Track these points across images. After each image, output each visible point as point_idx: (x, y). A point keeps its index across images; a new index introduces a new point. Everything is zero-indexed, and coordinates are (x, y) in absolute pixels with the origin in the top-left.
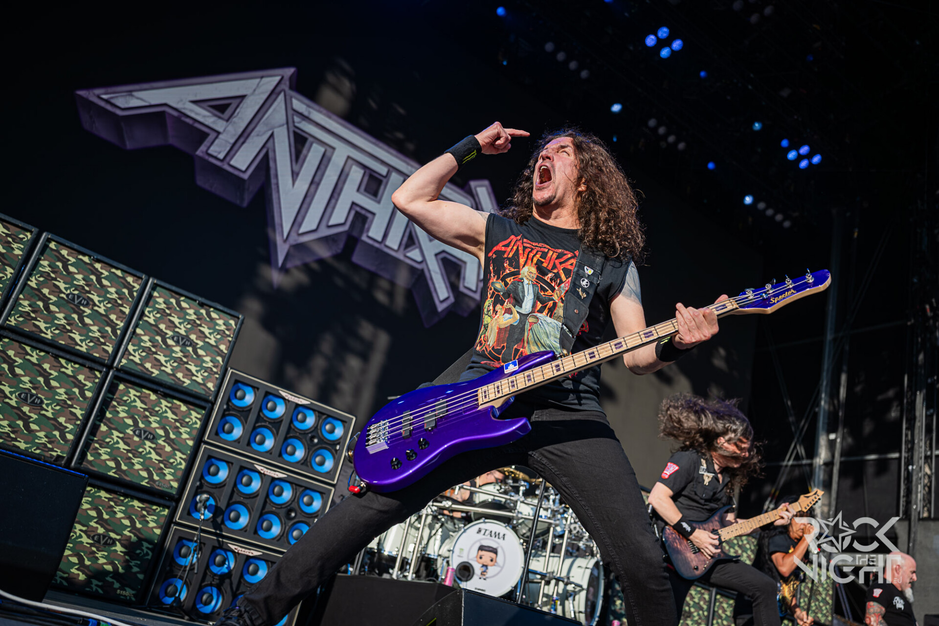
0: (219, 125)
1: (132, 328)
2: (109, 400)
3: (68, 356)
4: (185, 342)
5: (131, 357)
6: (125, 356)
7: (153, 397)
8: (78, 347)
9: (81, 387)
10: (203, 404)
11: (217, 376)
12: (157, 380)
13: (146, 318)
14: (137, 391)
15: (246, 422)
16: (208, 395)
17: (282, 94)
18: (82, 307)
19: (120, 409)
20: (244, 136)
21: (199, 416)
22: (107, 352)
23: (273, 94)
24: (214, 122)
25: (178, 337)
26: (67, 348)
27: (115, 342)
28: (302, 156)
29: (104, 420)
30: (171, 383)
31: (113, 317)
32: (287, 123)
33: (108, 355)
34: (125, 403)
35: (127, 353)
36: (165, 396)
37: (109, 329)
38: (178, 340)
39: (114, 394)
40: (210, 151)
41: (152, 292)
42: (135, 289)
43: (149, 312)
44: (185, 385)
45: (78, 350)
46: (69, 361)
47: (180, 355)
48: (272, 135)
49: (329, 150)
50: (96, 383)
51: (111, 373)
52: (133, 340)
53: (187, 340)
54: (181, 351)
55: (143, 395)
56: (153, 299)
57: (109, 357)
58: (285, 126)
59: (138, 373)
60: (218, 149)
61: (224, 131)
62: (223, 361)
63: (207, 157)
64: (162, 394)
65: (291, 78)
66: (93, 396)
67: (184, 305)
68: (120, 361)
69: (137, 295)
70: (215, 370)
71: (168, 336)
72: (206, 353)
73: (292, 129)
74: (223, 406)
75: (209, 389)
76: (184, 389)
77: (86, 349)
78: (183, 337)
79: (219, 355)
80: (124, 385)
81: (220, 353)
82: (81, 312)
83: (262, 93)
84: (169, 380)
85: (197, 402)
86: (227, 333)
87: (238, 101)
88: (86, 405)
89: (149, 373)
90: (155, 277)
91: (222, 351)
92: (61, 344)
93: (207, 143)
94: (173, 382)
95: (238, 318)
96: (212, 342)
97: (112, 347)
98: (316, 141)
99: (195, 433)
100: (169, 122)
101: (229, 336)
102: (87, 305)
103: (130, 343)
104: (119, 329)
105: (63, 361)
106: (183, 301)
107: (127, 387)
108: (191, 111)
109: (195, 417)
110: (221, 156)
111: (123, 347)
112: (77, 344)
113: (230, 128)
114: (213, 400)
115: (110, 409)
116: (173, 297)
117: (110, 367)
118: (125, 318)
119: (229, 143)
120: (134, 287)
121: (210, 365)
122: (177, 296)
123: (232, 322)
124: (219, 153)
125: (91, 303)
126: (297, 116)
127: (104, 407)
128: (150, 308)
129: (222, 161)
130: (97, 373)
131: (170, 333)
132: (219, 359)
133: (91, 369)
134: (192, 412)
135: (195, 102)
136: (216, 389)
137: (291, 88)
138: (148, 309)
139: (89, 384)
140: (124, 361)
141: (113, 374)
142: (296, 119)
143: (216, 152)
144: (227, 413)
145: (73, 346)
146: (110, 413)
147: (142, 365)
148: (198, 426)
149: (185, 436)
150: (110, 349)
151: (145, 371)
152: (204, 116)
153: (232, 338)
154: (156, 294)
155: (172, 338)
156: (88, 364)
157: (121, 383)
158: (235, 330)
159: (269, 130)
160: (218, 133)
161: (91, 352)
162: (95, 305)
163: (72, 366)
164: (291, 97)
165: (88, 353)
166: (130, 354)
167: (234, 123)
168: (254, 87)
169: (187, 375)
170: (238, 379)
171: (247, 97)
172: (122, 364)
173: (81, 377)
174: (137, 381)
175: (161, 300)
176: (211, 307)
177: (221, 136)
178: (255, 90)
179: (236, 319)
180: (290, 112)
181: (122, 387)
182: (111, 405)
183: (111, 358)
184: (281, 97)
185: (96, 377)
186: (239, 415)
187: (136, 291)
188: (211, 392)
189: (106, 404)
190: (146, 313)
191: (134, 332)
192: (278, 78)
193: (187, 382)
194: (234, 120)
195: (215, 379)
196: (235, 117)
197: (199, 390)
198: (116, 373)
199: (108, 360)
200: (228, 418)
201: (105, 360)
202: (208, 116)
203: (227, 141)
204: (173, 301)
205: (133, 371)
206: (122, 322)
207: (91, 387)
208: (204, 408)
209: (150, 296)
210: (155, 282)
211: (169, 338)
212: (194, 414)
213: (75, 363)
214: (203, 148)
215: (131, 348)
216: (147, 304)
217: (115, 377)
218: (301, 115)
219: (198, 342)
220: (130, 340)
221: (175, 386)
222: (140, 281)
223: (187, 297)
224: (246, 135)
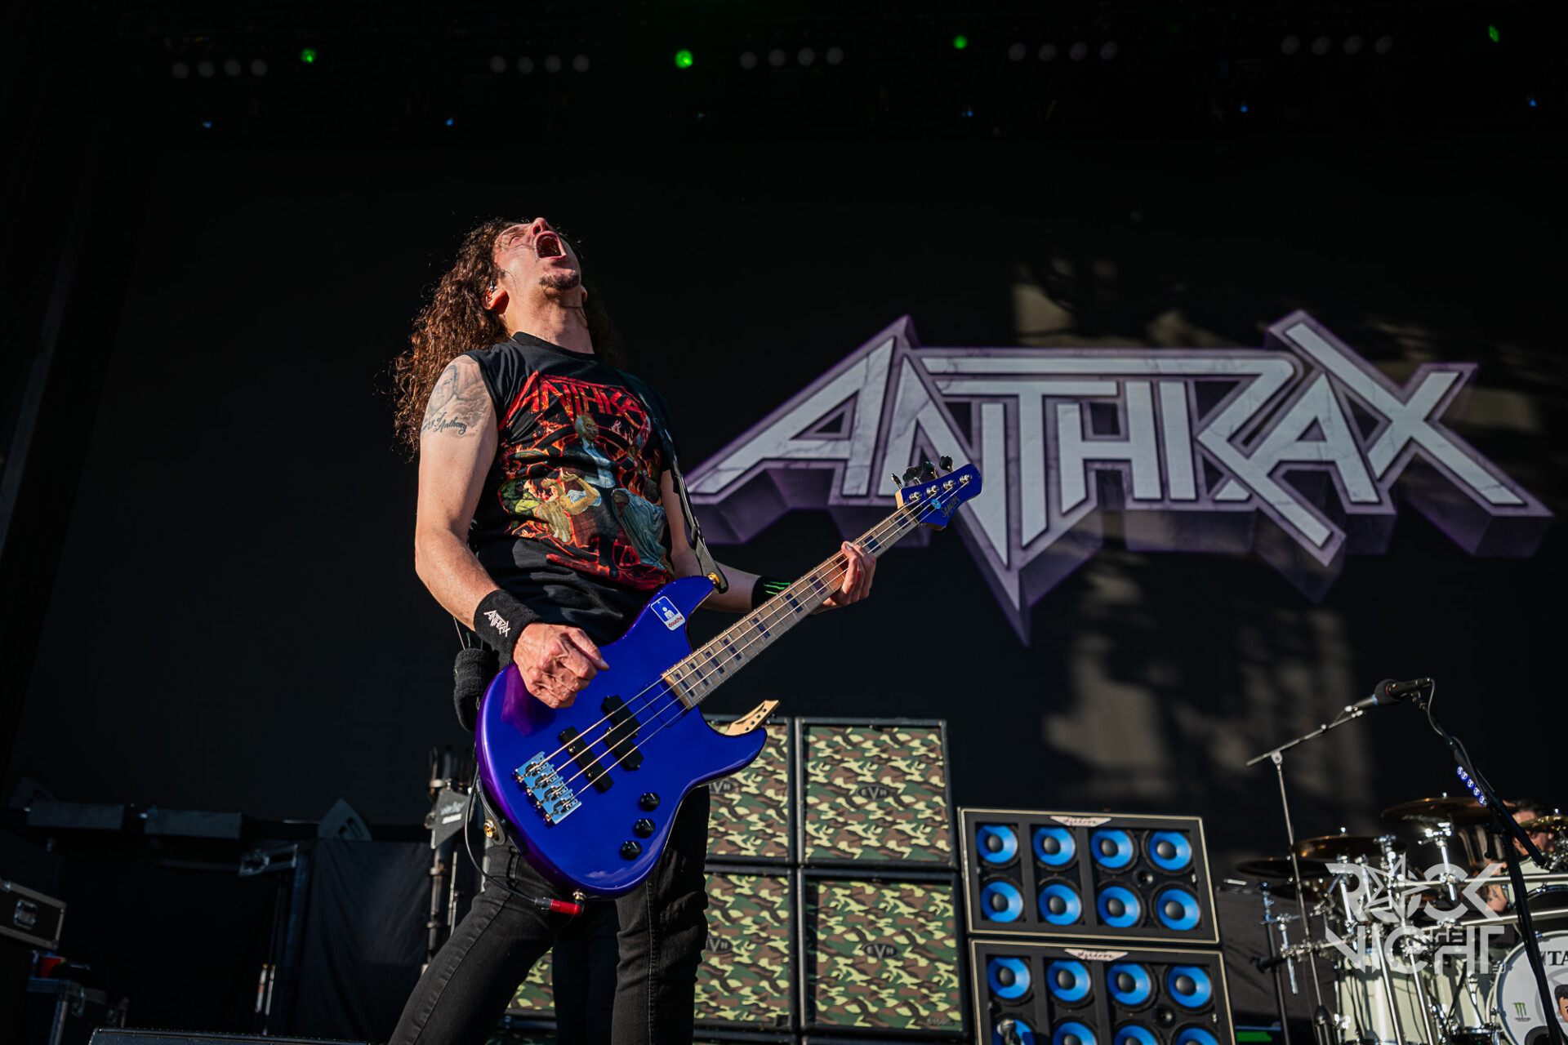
0: (841, 450)
1: (801, 799)
2: (813, 914)
3: (737, 870)
4: (879, 793)
5: (816, 842)
6: (808, 843)
7: (870, 890)
8: (743, 853)
9: (769, 906)
10: (944, 876)
11: (946, 827)
12: (864, 863)
13: (813, 779)
14: (845, 888)
15: (1021, 884)
16: (944, 860)
17: (906, 361)
18: (727, 795)
19: (832, 922)
20: (881, 447)
21: (946, 898)
22: (780, 845)
23: (893, 368)
24: (833, 450)
25: (866, 788)
26: (731, 859)
27: (787, 828)
28: (974, 432)
29: (819, 946)
30: (885, 861)
31: (770, 793)
32: (931, 397)
33: (784, 850)
34: (834, 912)
35: (808, 837)
36: (886, 882)
37: (771, 812)
38: (868, 792)
39: (816, 903)
40: (846, 492)
41: (806, 737)
42: (782, 743)
43: (814, 767)
44: (905, 856)
45: (745, 856)
46: (740, 875)
47: (880, 814)
48: (918, 425)
49: (1009, 401)
50: (786, 894)
51: (799, 875)
52: (809, 815)
53: (881, 788)
54: (879, 807)
55: (855, 891)
56: (811, 747)
57: (787, 851)
58: (931, 403)
59: (833, 862)
60: (854, 483)
61: (851, 453)
62: (945, 801)
63: (844, 502)
64: (880, 881)
65: (907, 333)
66: (790, 915)
67: (855, 738)
68: (804, 853)
69: (789, 750)
70: (938, 818)
71: (852, 793)
72: (915, 797)
73: (941, 401)
74: (975, 871)
75: (942, 850)
76: (907, 864)
77: (755, 851)
78: (873, 786)
79: (935, 794)
80: (825, 885)
81: (935, 790)
82: (728, 802)
83: (878, 375)
84: (880, 857)
85: (934, 876)
86: (932, 755)
87: (850, 404)
88: (786, 930)
89: (848, 856)
90: (802, 715)
91: (936, 786)
92: (721, 855)
93: (836, 482)
94: (886, 858)
95: (939, 727)
96: (917, 778)
97: (787, 835)
98: (985, 399)
99: (951, 925)
100: (778, 481)
101: (937, 759)
102: (731, 790)
103: (807, 822)
104: (784, 807)
105: (733, 878)
106: (851, 733)
107: (830, 887)
108: (798, 450)
109: (941, 900)
110: (863, 491)
111: (799, 831)
112: (742, 849)
113: (858, 446)
114: (955, 865)
115: (820, 927)
116: (835, 734)
117: (794, 866)
118: (785, 789)
119: (865, 467)
120: (780, 740)
121: (928, 813)
122: (841, 730)
123: (933, 737)
124: (858, 487)
125: (736, 784)
126: (940, 380)
127: (810, 926)
128: (812, 761)
129: (867, 496)
130: (782, 880)
131: (853, 787)
132: (938, 799)
133: (773, 877)
134: (934, 895)
135: (797, 437)
136: (953, 847)
137: (914, 346)
138: (810, 764)
139: (778, 900)
140: (809, 851)
141: (802, 874)
142: (941, 384)
143: (853, 488)
144: (985, 879)
145: (736, 853)
146: (822, 933)
147: (834, 848)
148: (951, 913)
149: (939, 935)
150: (784, 840)
151: (842, 855)
152: (818, 449)
153: (942, 760)
154: (812, 739)
155: (859, 793)
156: (765, 871)
157: (819, 884)
158: (941, 746)
159: (910, 421)
160: (845, 461)
161: (762, 853)
162: (741, 785)
163: (748, 882)
164: (920, 359)
165: (759, 856)
166: (814, 838)
167: (860, 436)
168: (863, 373)
169: (902, 840)
170: (980, 819)
171: (860, 392)
172: (807, 856)
173: (764, 893)
174: (839, 873)
175: (821, 745)
176: (892, 727)
177: (850, 464)
178: (866, 377)
179: (937, 730)
180: (928, 379)
181: (822, 889)
182: (819, 920)
183: (791, 852)
184: (906, 367)
185: (784, 887)
186: (1005, 876)
187: (785, 745)
188: (947, 855)
189: (811, 922)
190: (810, 770)
191: (806, 805)
192: (890, 343)
193: (907, 851)
194: (858, 432)
195: (944, 832)
196: (857, 427)
197: (928, 858)
198: (808, 872)
199: (788, 856)
200: (992, 886)
201: (784, 858)
202: (822, 446)
203: (861, 467)
204: (838, 739)
205: (826, 861)
206: (784, 795)
207: (782, 903)
208: (947, 883)
209: (806, 745)
210: (804, 721)
211: (854, 795)
212: (938, 897)
213: (750, 875)
214: (834, 492)
215: (810, 828)
216: (806, 757)
217: (807, 878)
218: (944, 375)
219: (897, 785)
220: (805, 818)
221: (893, 863)
222: (785, 729)
223: (854, 726)
224: (882, 444)
